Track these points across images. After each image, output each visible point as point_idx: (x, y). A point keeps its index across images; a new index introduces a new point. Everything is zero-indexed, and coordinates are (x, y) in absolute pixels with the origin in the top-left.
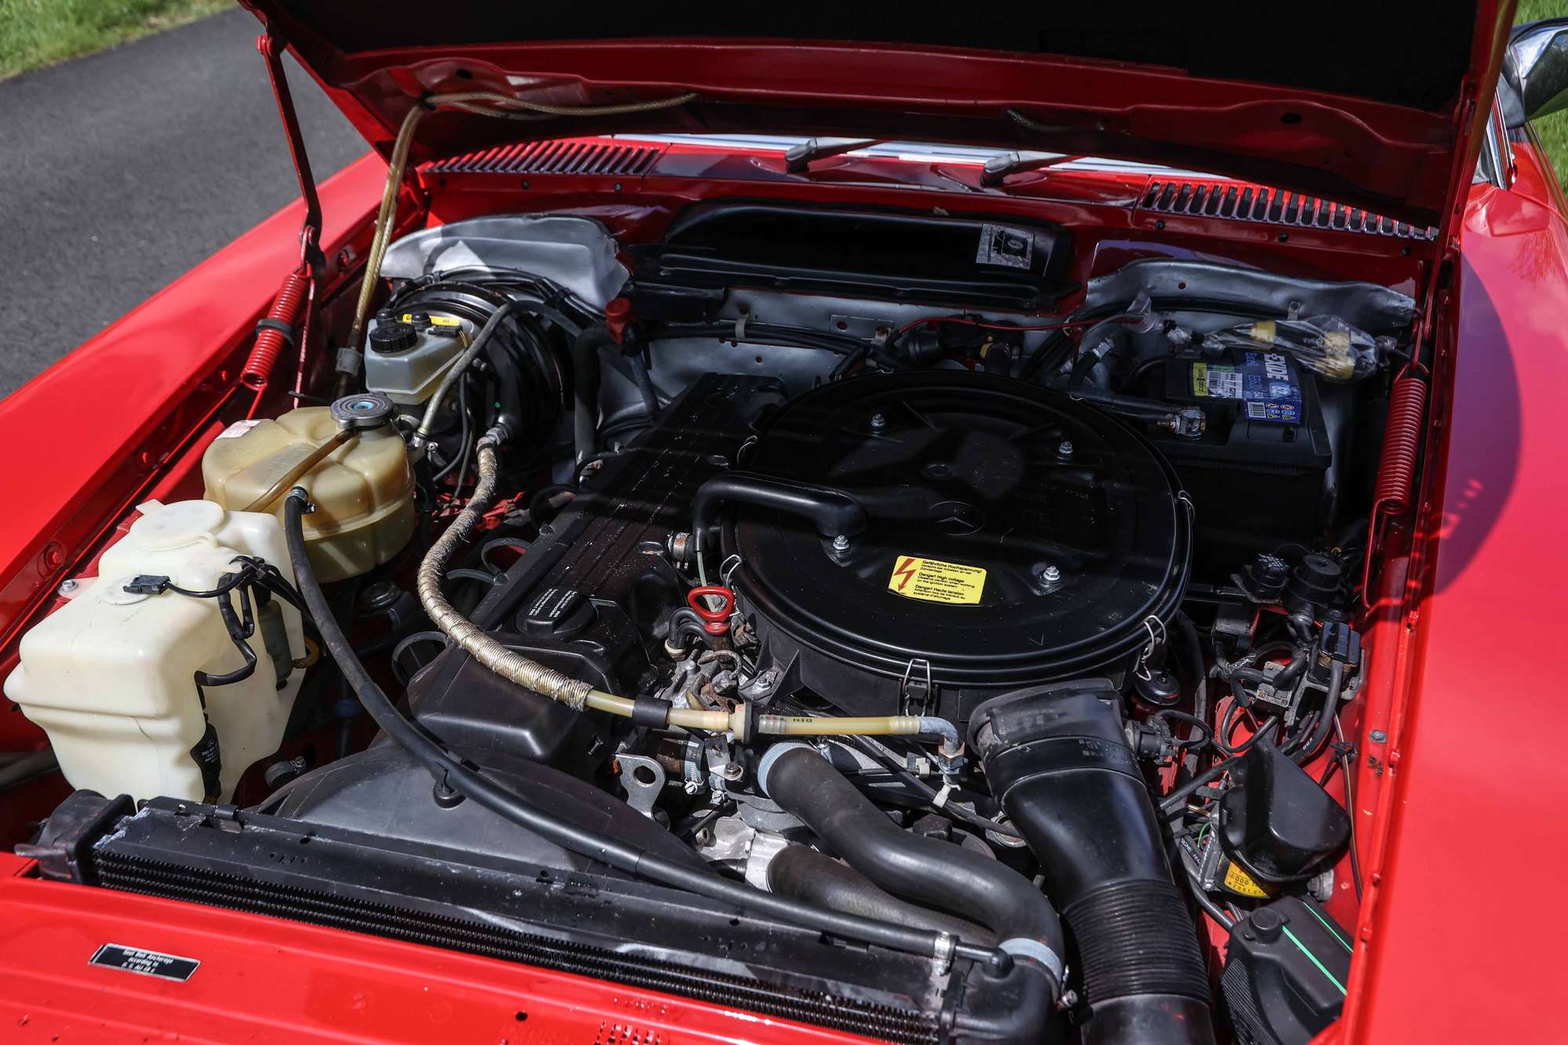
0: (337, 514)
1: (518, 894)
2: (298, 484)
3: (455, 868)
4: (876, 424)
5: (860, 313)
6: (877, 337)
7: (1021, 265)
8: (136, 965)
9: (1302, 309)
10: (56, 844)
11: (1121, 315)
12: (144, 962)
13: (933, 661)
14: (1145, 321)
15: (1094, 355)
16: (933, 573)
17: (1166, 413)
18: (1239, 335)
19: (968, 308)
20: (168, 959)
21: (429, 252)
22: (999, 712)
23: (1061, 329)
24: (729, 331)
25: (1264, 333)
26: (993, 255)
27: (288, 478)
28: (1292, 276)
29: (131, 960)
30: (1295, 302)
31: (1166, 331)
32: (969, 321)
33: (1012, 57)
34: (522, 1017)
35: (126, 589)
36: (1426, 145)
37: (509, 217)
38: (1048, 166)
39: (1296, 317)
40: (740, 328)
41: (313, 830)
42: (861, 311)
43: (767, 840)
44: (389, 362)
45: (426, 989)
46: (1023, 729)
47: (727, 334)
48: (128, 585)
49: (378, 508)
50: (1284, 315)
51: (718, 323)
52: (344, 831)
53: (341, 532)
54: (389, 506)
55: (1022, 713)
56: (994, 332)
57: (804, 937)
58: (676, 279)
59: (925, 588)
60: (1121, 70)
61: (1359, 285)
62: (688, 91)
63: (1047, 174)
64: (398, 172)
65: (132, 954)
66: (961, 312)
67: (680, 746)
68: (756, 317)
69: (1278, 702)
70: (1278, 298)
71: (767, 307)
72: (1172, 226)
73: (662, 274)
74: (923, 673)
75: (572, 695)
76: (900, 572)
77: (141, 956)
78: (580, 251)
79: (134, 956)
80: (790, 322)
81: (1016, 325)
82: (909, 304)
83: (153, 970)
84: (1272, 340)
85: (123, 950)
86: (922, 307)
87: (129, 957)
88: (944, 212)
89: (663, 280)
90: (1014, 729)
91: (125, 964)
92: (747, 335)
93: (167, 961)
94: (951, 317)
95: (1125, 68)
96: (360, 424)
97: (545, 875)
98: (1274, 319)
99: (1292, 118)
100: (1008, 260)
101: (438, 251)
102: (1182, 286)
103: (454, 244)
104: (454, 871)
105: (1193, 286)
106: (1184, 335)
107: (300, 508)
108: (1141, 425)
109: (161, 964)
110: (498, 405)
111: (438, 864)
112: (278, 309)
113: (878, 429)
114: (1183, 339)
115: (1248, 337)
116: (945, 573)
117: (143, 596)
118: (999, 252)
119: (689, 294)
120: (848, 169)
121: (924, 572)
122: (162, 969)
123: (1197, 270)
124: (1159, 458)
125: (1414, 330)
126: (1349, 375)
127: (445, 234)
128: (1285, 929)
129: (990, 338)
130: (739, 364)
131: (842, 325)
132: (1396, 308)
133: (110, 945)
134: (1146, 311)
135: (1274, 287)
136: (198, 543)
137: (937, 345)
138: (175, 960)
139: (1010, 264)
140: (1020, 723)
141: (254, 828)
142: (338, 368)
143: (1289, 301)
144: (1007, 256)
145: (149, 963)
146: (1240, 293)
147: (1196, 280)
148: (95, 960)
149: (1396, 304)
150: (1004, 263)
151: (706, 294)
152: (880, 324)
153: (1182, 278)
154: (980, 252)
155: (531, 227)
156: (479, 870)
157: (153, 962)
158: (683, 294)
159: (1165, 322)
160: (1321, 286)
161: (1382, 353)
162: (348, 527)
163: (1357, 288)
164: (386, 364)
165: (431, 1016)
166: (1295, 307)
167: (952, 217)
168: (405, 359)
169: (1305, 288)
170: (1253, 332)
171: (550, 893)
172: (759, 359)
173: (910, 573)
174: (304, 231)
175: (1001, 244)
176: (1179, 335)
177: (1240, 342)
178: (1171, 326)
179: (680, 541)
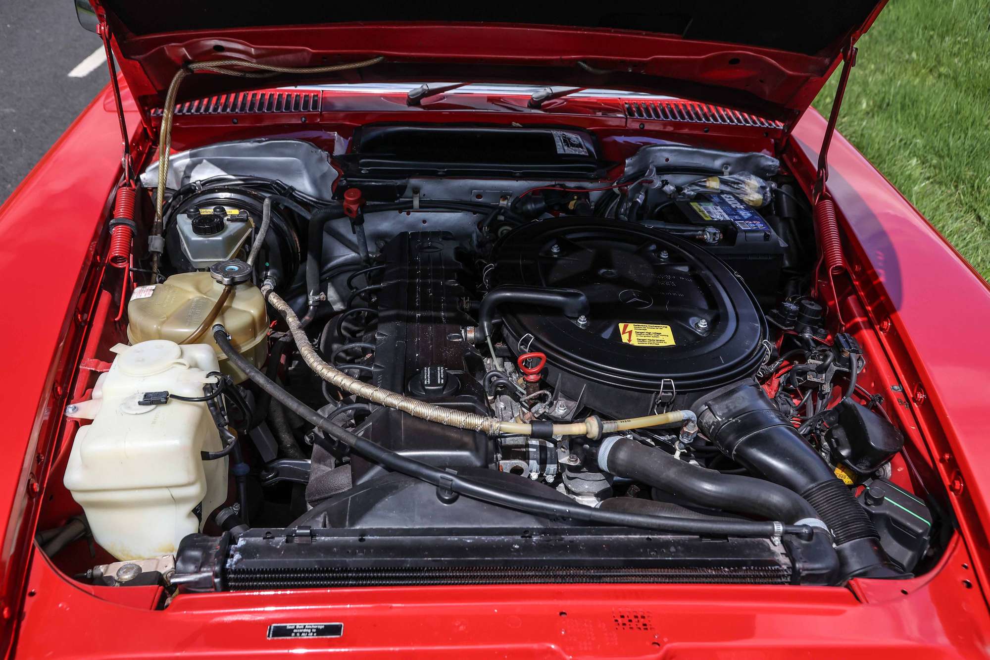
0: (239, 340)
1: (517, 546)
2: (216, 322)
3: (469, 539)
4: (556, 251)
5: (493, 188)
6: (501, 202)
7: (583, 153)
8: (301, 633)
9: (729, 169)
10: (202, 569)
11: (642, 179)
12: (305, 630)
13: (675, 379)
14: (655, 181)
15: (638, 201)
16: (643, 331)
17: (698, 231)
18: (701, 186)
19: (558, 180)
20: (321, 625)
21: (183, 169)
22: (713, 403)
23: (612, 189)
24: (409, 205)
25: (714, 184)
26: (566, 148)
27: (209, 318)
28: (724, 151)
29: (295, 631)
30: (726, 165)
31: (663, 186)
32: (558, 188)
33: (580, 30)
34: (561, 613)
35: (140, 403)
36: (810, 74)
37: (240, 142)
38: (565, 95)
39: (728, 173)
40: (416, 203)
41: (363, 533)
42: (492, 187)
43: (584, 499)
44: (208, 240)
45: (496, 611)
46: (730, 410)
47: (407, 207)
48: (141, 400)
49: (259, 334)
50: (722, 173)
51: (398, 201)
52: (389, 529)
53: (242, 352)
54: (264, 331)
55: (727, 402)
56: (576, 193)
57: (690, 540)
58: (373, 175)
59: (643, 340)
60: (644, 36)
61: (754, 153)
62: (378, 55)
63: (566, 100)
64: (170, 116)
65: (294, 627)
66: (553, 183)
67: (525, 452)
68: (424, 195)
69: (819, 380)
70: (717, 164)
71: (431, 188)
72: (648, 127)
73: (363, 172)
74: (670, 387)
75: (491, 426)
76: (624, 332)
77: (300, 627)
78: (292, 162)
79: (295, 628)
80: (446, 197)
81: (584, 188)
82: (524, 180)
83: (315, 634)
84: (718, 187)
85: (286, 626)
86: (530, 182)
87: (293, 629)
88: (518, 125)
89: (365, 176)
90: (726, 411)
91: (293, 634)
92: (421, 207)
93: (321, 627)
94: (548, 186)
95: (646, 35)
96: (237, 280)
97: (526, 533)
98: (717, 176)
99: (735, 61)
100: (575, 151)
101: (191, 167)
102: (667, 160)
103: (200, 162)
104: (468, 541)
105: (674, 160)
106: (672, 188)
107: (222, 337)
108: (693, 238)
109: (317, 629)
110: (267, 264)
111: (456, 539)
112: (121, 211)
113: (556, 254)
114: (671, 191)
115: (705, 187)
116: (649, 330)
117: (153, 406)
118: (568, 146)
119: (385, 184)
120: (446, 102)
121: (638, 331)
122: (319, 632)
123: (675, 150)
124: (714, 256)
125: (821, 175)
126: (760, 203)
127: (191, 156)
128: (885, 498)
129: (576, 197)
130: (412, 226)
131: (479, 196)
132: (770, 166)
133: (274, 625)
134: (654, 176)
135: (715, 157)
136: (173, 367)
137: (544, 203)
138: (325, 626)
139: (577, 153)
140: (727, 407)
141: (323, 538)
142: (151, 249)
143: (723, 165)
144: (574, 148)
145: (309, 631)
146: (698, 162)
147: (675, 156)
148: (271, 636)
149: (770, 163)
150: (574, 152)
151: (396, 183)
152: (504, 194)
153: (666, 155)
154: (558, 147)
155: (257, 148)
156: (483, 538)
157: (311, 629)
158: (380, 184)
159: (663, 181)
160: (739, 155)
161: (772, 191)
162: (245, 348)
163: (753, 156)
164: (207, 242)
165: (510, 625)
166: (727, 168)
167: (525, 127)
168: (220, 238)
169: (732, 157)
170: (707, 184)
171: (534, 542)
172: (424, 222)
173: (630, 332)
174: (125, 157)
175: (567, 142)
176: (670, 188)
177: (701, 189)
178: (665, 183)
179: (471, 331)
